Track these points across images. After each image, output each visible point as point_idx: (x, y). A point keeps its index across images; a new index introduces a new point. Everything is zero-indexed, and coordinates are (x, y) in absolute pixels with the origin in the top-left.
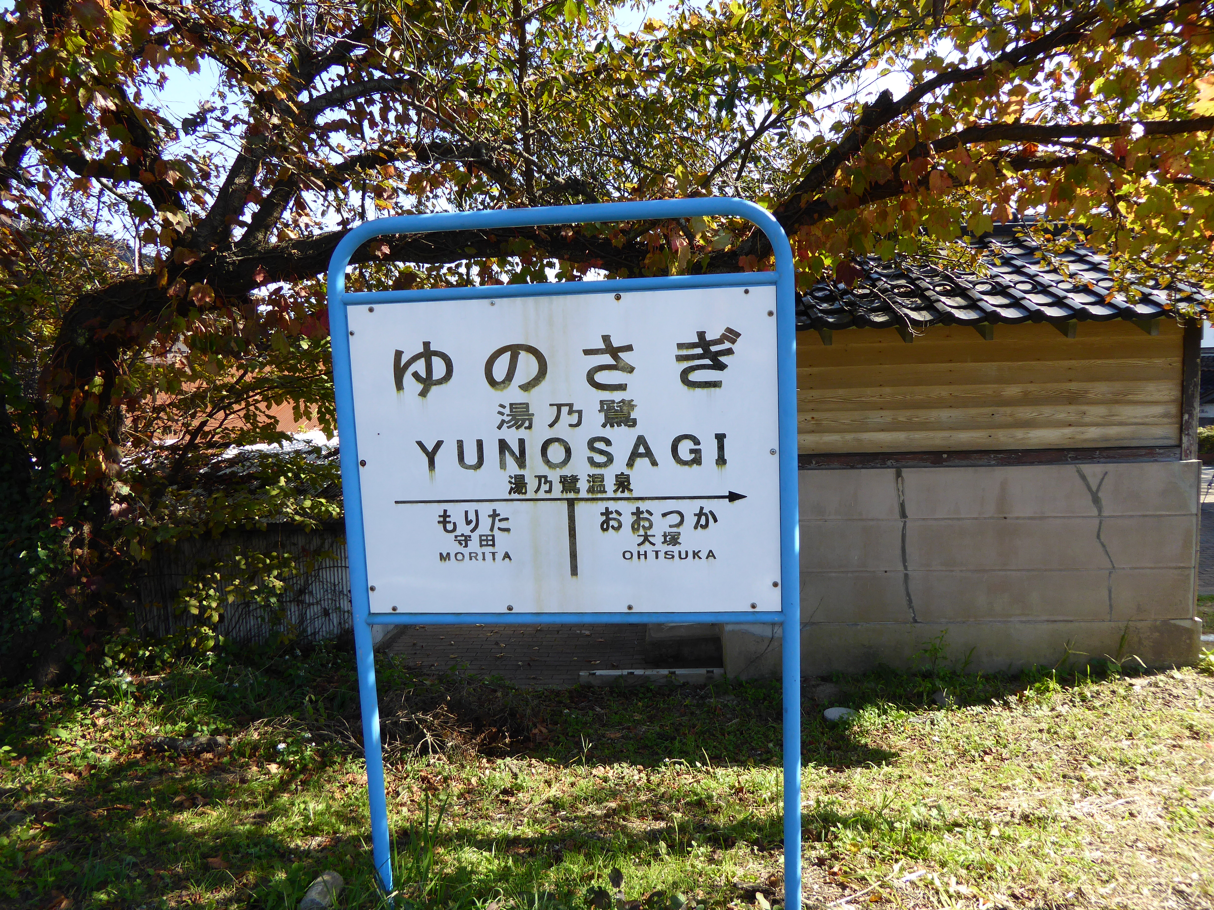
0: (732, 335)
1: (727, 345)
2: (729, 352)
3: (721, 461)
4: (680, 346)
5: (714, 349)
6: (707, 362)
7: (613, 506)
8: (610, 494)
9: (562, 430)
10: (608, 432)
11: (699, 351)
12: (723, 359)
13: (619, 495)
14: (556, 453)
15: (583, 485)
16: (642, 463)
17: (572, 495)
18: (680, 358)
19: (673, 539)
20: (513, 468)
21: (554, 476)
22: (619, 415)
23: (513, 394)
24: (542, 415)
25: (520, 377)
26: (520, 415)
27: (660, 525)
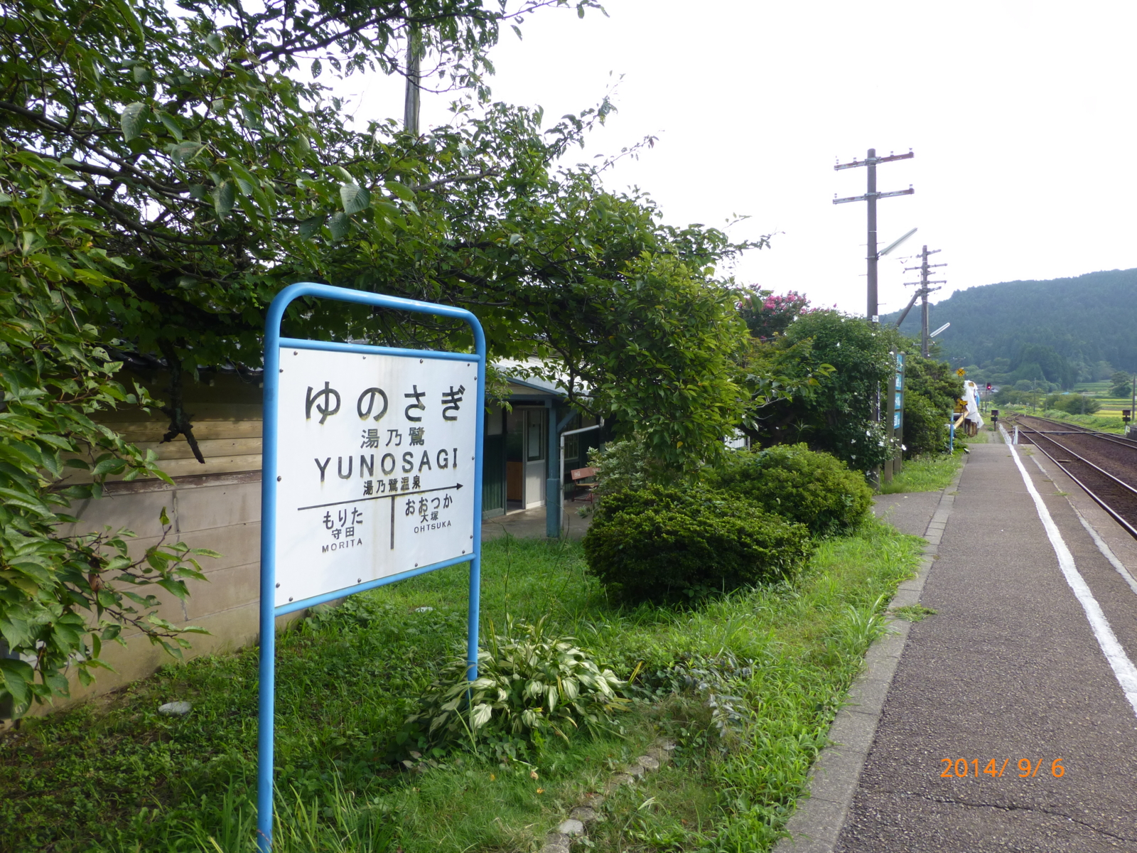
0: (462, 390)
1: (460, 396)
2: (460, 399)
3: (455, 465)
4: (445, 395)
5: (456, 397)
6: (452, 405)
7: (412, 497)
8: (411, 490)
9: (392, 449)
10: (412, 449)
11: (450, 398)
12: (458, 403)
13: (415, 490)
14: (388, 461)
15: (399, 485)
16: (425, 467)
17: (393, 493)
18: (444, 402)
19: (435, 517)
20: (367, 477)
21: (386, 480)
22: (417, 438)
23: (370, 423)
24: (383, 437)
25: (375, 412)
26: (372, 439)
27: (431, 508)
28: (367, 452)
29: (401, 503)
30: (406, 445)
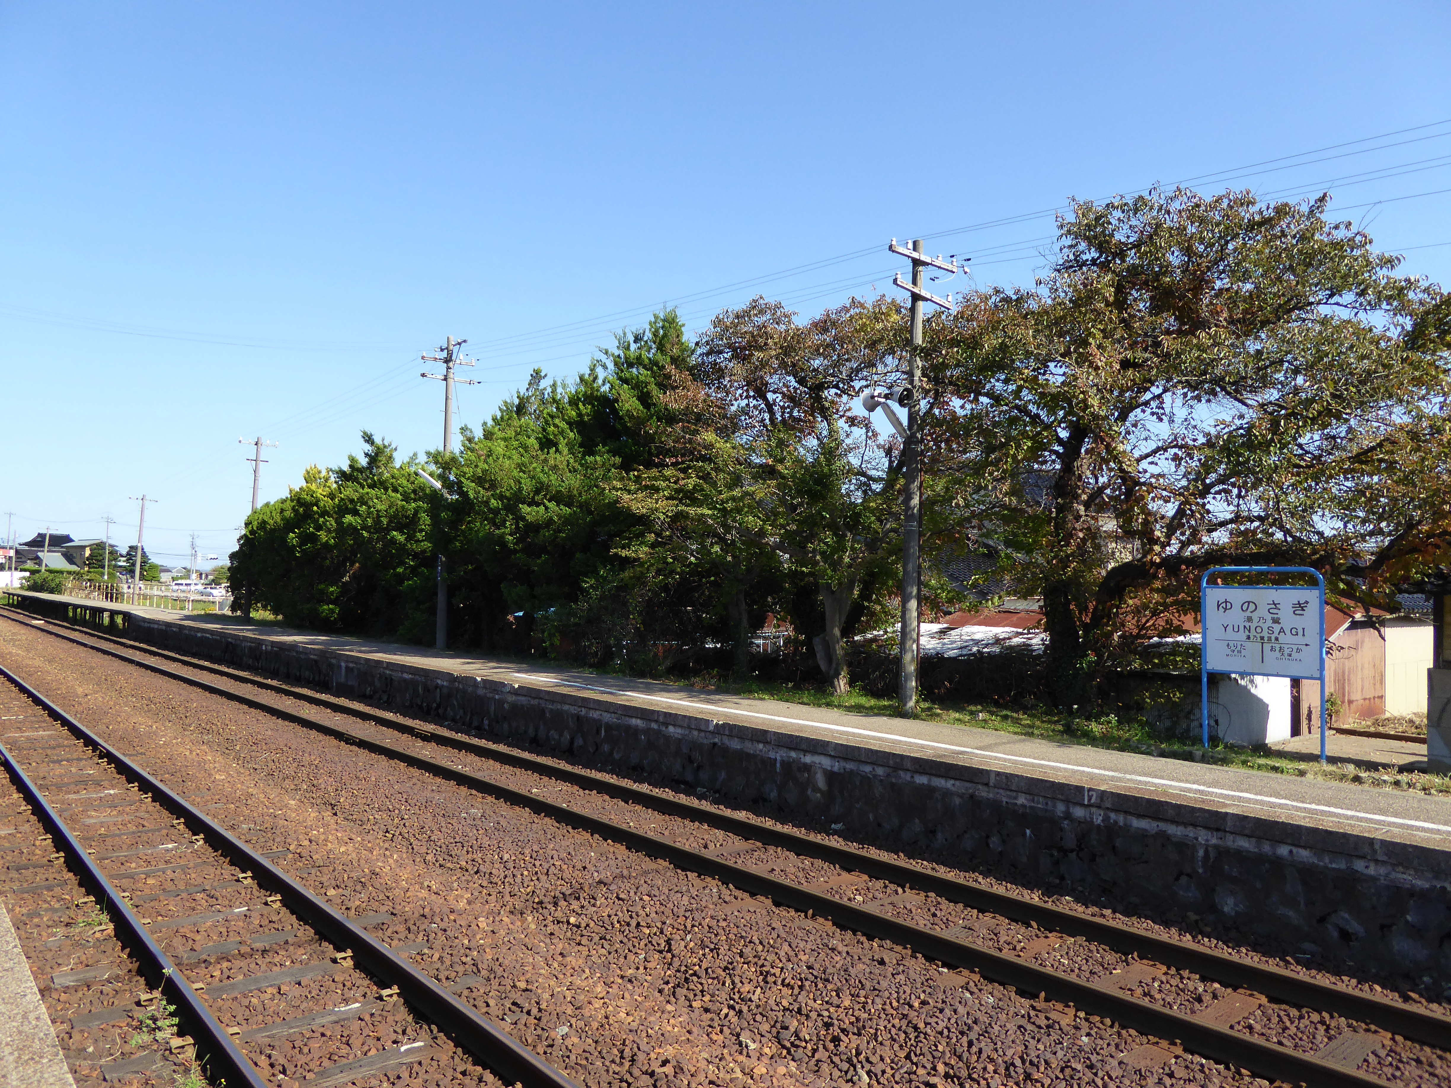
0: (1307, 602)
1: (1306, 605)
3: (1303, 635)
4: (1293, 604)
5: (1302, 605)
6: (1300, 609)
7: (1274, 645)
8: (1273, 642)
9: (1260, 624)
10: (1273, 625)
11: (1298, 606)
12: (1305, 608)
13: (1276, 642)
14: (1259, 630)
15: (1266, 639)
16: (1282, 634)
17: (1263, 641)
18: (1293, 607)
19: (1290, 655)
20: (1247, 633)
21: (1258, 636)
22: (1276, 621)
23: (1248, 614)
24: (1255, 620)
25: (1250, 609)
26: (1250, 619)
27: (1287, 652)
28: (1247, 625)
29: (1267, 647)
30: (1269, 623)
